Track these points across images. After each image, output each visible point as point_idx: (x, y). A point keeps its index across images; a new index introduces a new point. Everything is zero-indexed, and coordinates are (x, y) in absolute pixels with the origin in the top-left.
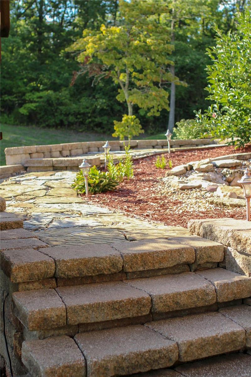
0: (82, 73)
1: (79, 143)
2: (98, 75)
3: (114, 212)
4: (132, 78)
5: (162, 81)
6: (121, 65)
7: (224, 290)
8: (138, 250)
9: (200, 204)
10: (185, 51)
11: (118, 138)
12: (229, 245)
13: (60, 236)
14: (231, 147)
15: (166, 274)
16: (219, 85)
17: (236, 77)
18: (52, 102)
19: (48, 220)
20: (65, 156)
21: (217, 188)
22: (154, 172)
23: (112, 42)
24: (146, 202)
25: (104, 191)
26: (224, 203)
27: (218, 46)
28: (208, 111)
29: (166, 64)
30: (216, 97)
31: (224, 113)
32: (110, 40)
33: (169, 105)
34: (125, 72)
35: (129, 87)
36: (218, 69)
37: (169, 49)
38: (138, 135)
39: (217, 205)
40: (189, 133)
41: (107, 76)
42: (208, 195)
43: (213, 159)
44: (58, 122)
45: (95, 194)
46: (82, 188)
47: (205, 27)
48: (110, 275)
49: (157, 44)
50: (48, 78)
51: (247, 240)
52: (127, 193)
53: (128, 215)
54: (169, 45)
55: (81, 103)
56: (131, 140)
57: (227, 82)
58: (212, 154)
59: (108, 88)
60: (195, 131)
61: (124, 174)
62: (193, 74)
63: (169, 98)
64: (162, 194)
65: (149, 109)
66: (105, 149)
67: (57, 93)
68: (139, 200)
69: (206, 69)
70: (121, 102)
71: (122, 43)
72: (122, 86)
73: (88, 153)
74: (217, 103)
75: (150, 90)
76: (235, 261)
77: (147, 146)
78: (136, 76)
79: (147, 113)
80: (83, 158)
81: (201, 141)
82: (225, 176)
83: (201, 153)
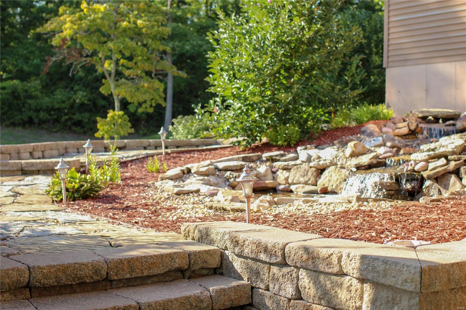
0: (57, 59)
1: (53, 142)
2: (78, 62)
3: (98, 220)
4: (119, 66)
5: (156, 70)
6: (106, 50)
7: (221, 297)
8: (125, 256)
9: (197, 210)
10: (185, 35)
11: (102, 138)
12: (226, 249)
13: (33, 244)
14: (237, 148)
15: (156, 282)
16: (221, 75)
17: (241, 66)
18: (19, 94)
19: (18, 229)
20: (37, 157)
21: (217, 193)
22: (145, 177)
23: (95, 23)
24: (135, 209)
25: (85, 196)
26: (224, 207)
27: (221, 30)
28: (209, 106)
29: (161, 50)
30: (219, 89)
31: (227, 107)
32: (93, 20)
33: (165, 99)
34: (111, 58)
35: (115, 76)
36: (220, 57)
37: (165, 33)
38: (127, 135)
39: (217, 210)
40: (188, 132)
41: (89, 63)
42: (207, 199)
43: (215, 161)
44: (26, 119)
45: (74, 200)
46: (58, 194)
47: (209, 7)
48: (92, 283)
49: (149, 26)
50: (13, 65)
51: (244, 241)
52: (112, 199)
53: (113, 223)
54: (164, 28)
55: (56, 97)
56: (118, 139)
57: (231, 72)
58: (214, 156)
59: (89, 78)
60: (195, 130)
61: (108, 178)
62: (194, 63)
63: (165, 91)
64: (153, 200)
65: (140, 105)
66: (86, 149)
67: (25, 83)
68: (127, 207)
69: (208, 56)
70: (106, 95)
71: (107, 24)
72: (107, 75)
73: (65, 155)
74: (220, 96)
75: (142, 81)
76: (233, 265)
77: (137, 147)
78: (125, 64)
79: (137, 108)
80: (60, 160)
81: (203, 142)
82: (228, 180)
83: (202, 155)
